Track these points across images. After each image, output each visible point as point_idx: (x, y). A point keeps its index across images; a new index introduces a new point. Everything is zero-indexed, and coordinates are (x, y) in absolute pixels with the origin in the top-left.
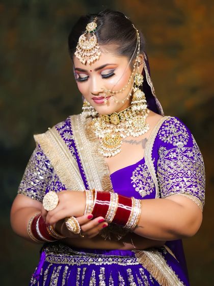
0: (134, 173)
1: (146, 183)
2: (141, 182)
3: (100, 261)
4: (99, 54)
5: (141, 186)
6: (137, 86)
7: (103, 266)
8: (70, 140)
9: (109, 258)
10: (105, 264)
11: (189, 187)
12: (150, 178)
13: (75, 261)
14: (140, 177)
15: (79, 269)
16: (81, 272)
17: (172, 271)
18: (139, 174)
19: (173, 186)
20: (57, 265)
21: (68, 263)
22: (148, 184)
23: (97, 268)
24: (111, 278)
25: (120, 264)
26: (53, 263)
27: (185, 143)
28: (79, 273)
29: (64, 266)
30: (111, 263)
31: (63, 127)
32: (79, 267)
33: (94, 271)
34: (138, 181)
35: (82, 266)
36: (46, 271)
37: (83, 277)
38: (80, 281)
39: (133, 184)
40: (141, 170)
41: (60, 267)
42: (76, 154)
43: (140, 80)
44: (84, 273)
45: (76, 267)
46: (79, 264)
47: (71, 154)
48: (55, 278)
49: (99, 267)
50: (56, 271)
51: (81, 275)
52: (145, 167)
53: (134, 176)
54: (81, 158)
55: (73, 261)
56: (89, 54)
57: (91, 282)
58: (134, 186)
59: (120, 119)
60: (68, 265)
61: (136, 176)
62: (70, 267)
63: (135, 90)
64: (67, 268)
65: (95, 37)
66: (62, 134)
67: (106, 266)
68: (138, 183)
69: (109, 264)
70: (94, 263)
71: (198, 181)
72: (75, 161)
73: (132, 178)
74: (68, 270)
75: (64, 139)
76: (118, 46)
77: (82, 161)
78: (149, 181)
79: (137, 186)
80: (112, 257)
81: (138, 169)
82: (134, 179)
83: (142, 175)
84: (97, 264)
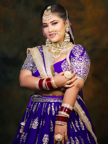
0: (62, 64)
1: (67, 68)
2: (65, 67)
3: (52, 101)
4: (52, 16)
5: (65, 69)
6: (66, 32)
7: (53, 102)
8: (42, 52)
9: (56, 99)
10: (54, 102)
11: (84, 73)
12: (69, 65)
13: (43, 100)
14: (65, 66)
15: (44, 104)
16: (45, 105)
17: (80, 106)
18: (64, 64)
19: (78, 72)
20: (36, 102)
21: (40, 101)
22: (68, 68)
23: (51, 103)
24: (56, 107)
25: (60, 102)
26: (35, 102)
27: (80, 55)
28: (44, 105)
29: (38, 103)
30: (56, 102)
31: (40, 48)
32: (44, 103)
33: (50, 104)
34: (64, 67)
35: (45, 103)
36: (32, 105)
37: (45, 107)
38: (44, 108)
39: (62, 68)
40: (65, 63)
41: (37, 103)
42: (43, 57)
43: (67, 30)
44: (46, 105)
45: (43, 103)
46: (44, 102)
47: (41, 57)
48: (35, 107)
49: (52, 103)
50: (35, 105)
51: (44, 106)
52: (67, 61)
53: (62, 65)
54: (45, 58)
55: (42, 100)
56: (48, 17)
57: (48, 108)
58: (62, 69)
59: (60, 45)
60: (40, 102)
61: (63, 65)
62: (41, 103)
63: (66, 34)
64: (40, 103)
65: (50, 11)
66: (39, 50)
67: (55, 103)
68: (64, 68)
69: (55, 102)
70: (50, 101)
71: (87, 71)
72: (43, 59)
73: (61, 66)
74: (40, 104)
75: (40, 51)
76: (59, 14)
77: (45, 60)
78: (68, 67)
79: (63, 69)
80: (57, 99)
81: (64, 62)
82: (62, 66)
83: (65, 65)
84: (51, 102)
